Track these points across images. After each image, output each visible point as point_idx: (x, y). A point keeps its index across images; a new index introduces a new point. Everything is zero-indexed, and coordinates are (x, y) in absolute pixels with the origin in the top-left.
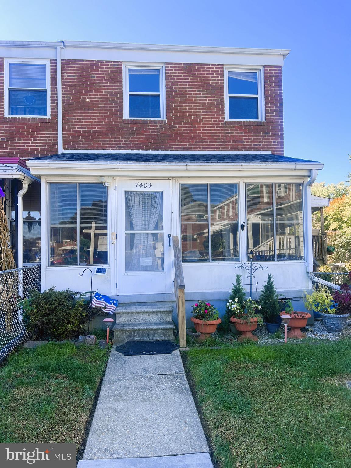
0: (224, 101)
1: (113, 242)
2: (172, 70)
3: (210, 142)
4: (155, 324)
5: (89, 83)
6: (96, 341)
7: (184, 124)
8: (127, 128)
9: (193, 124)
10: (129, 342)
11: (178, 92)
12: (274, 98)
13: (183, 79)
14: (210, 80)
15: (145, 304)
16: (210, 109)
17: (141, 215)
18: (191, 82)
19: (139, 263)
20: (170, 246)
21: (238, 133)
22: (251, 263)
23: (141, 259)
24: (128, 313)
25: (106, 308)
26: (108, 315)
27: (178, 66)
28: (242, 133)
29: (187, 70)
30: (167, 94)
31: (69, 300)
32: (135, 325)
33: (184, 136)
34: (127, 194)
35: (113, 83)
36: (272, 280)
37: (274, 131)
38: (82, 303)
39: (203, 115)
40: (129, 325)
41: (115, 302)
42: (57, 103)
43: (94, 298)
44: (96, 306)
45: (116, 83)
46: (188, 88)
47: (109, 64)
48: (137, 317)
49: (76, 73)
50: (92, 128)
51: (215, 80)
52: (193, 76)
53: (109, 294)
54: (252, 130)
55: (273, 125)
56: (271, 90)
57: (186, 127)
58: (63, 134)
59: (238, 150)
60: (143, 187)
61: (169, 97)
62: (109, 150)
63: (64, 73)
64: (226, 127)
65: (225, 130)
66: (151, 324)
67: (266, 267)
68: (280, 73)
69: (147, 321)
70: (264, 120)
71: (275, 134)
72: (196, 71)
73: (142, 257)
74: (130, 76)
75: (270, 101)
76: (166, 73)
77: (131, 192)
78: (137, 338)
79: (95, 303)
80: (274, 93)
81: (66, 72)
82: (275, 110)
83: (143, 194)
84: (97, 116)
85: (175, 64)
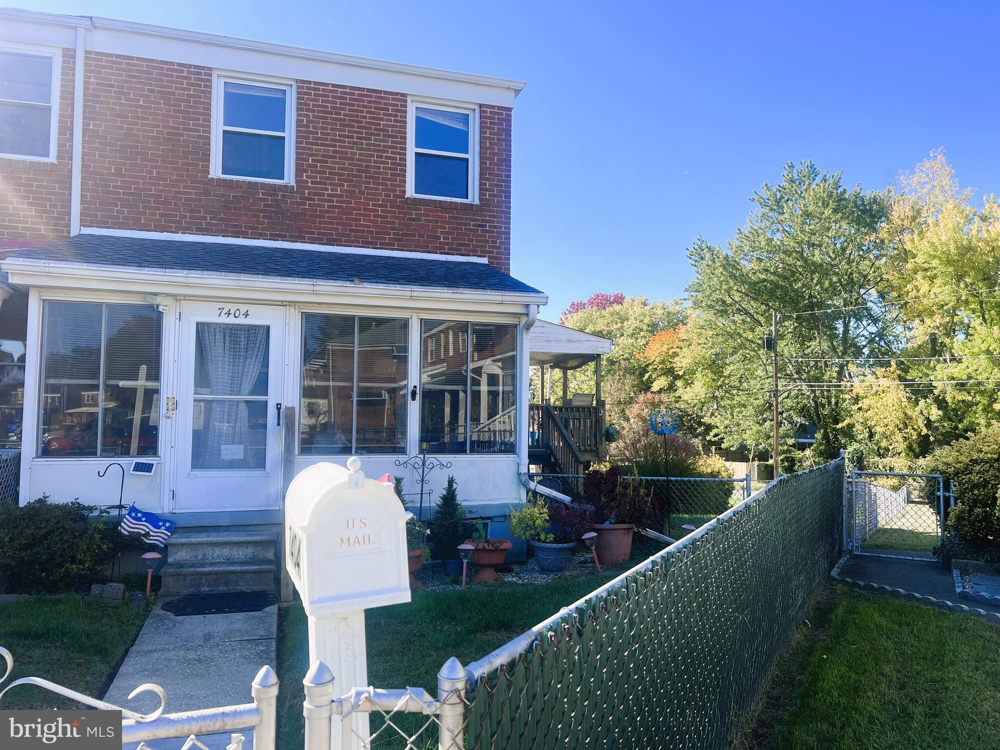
0: (405, 160)
1: (168, 415)
2: (310, 94)
3: (377, 233)
4: (242, 563)
5: (141, 101)
6: (124, 593)
7: (329, 195)
8: (215, 195)
9: (347, 196)
10: (190, 595)
11: (319, 135)
12: (496, 164)
13: (331, 113)
14: (381, 119)
15: (227, 528)
16: (380, 173)
17: (226, 366)
18: (344, 120)
19: (220, 454)
20: (279, 424)
21: (429, 221)
22: (424, 457)
23: (223, 447)
24: (192, 544)
25: (150, 535)
26: (153, 548)
27: (321, 87)
28: (436, 222)
29: (339, 98)
30: (297, 137)
31: (75, 521)
32: (203, 566)
33: (329, 218)
34: (202, 329)
35: (191, 107)
36: (455, 486)
37: (493, 222)
38: (102, 526)
39: (365, 182)
40: (192, 566)
41: (168, 525)
42: (72, 134)
43: (127, 516)
44: (129, 532)
45: (198, 108)
46: (340, 130)
47: (185, 69)
48: (209, 551)
49: (116, 80)
50: (144, 190)
51: (390, 121)
52: (350, 110)
53: (156, 511)
54: (455, 218)
55: (493, 211)
56: (491, 149)
57: (332, 201)
58: (82, 196)
59: (429, 252)
60: (232, 316)
61: (302, 142)
62: (178, 233)
63: (90, 77)
64: (408, 208)
65: (406, 213)
66: (233, 563)
67: (449, 464)
68: (508, 120)
69: (227, 559)
70: (477, 202)
71: (495, 227)
72: (356, 100)
73: (226, 444)
74: (228, 97)
75: (488, 169)
76: (298, 98)
77: (209, 324)
78: (205, 589)
79: (128, 527)
80: (496, 154)
81: (94, 77)
82: (497, 186)
83: (231, 329)
84: (156, 167)
85: (316, 83)
